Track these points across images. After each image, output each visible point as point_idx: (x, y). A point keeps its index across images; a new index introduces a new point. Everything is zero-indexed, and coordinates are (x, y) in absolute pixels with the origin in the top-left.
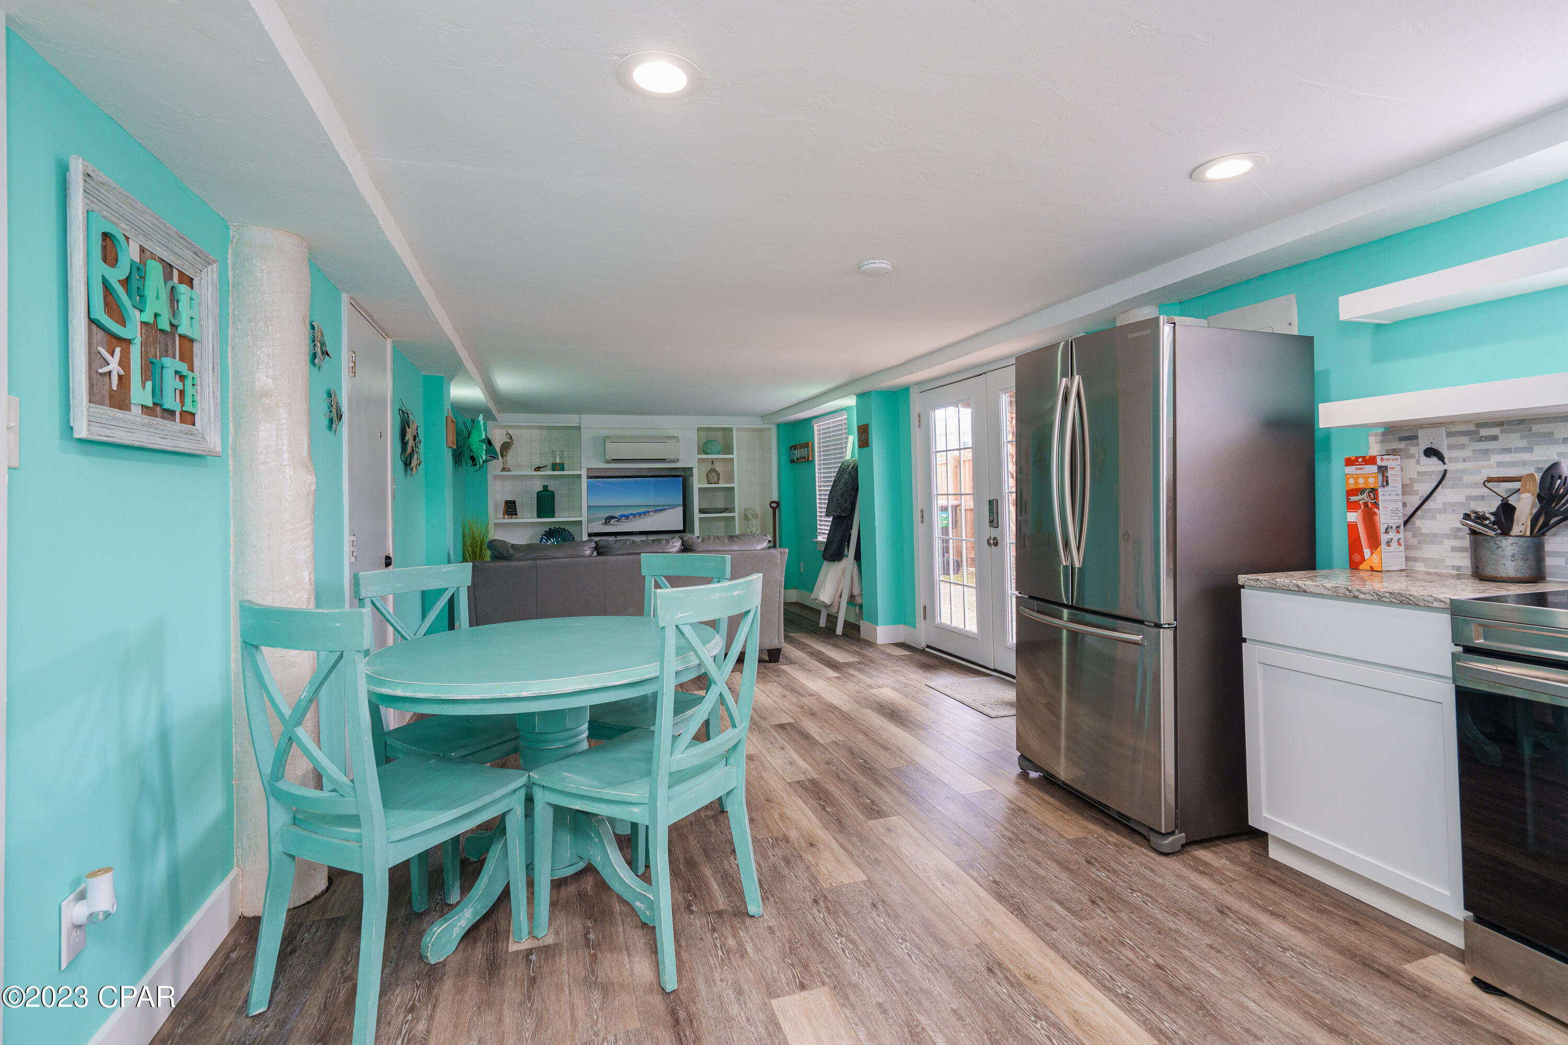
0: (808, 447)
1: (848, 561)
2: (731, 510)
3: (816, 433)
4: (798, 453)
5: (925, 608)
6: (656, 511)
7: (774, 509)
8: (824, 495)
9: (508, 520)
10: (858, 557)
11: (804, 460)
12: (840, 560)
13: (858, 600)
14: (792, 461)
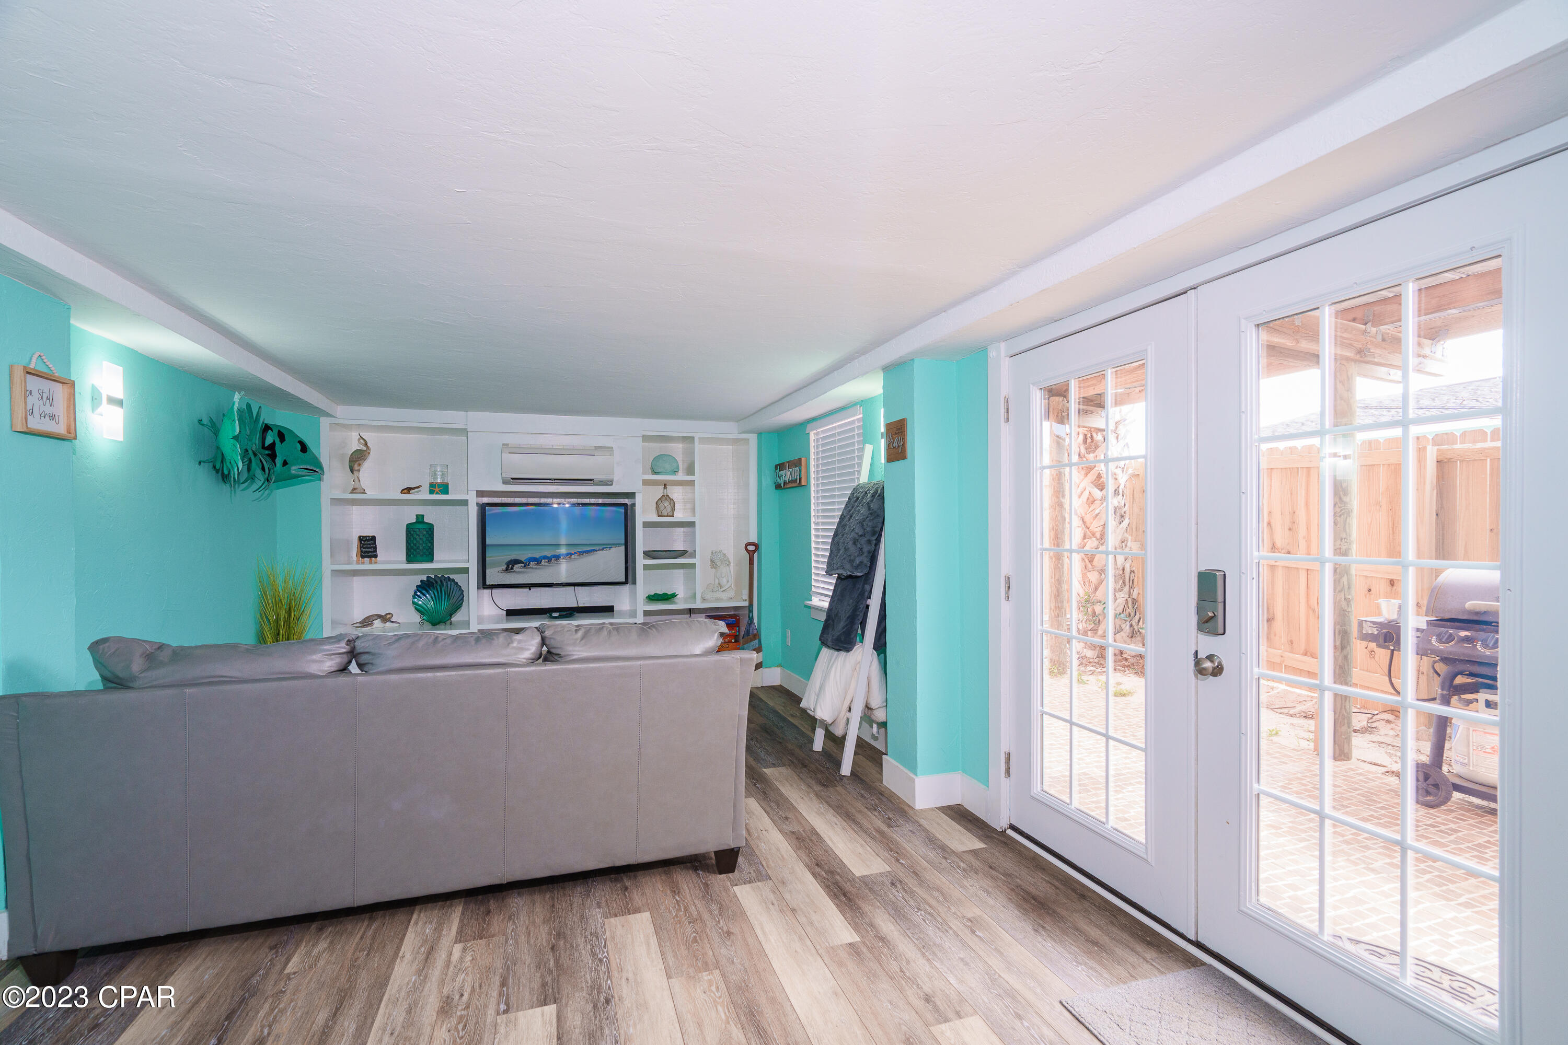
0: (801, 465)
1: (864, 652)
2: (693, 555)
3: (812, 444)
4: (787, 475)
5: (1008, 755)
6: (581, 553)
7: (751, 554)
8: (824, 543)
9: (366, 565)
10: (880, 646)
11: (794, 485)
12: (848, 650)
13: (880, 715)
14: (778, 487)
